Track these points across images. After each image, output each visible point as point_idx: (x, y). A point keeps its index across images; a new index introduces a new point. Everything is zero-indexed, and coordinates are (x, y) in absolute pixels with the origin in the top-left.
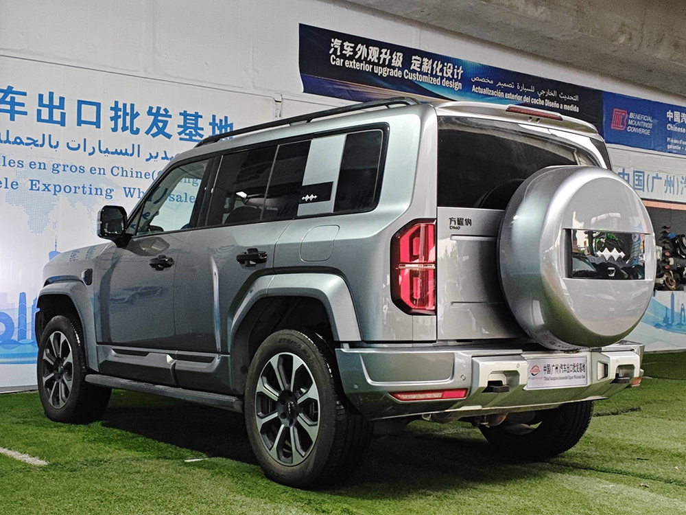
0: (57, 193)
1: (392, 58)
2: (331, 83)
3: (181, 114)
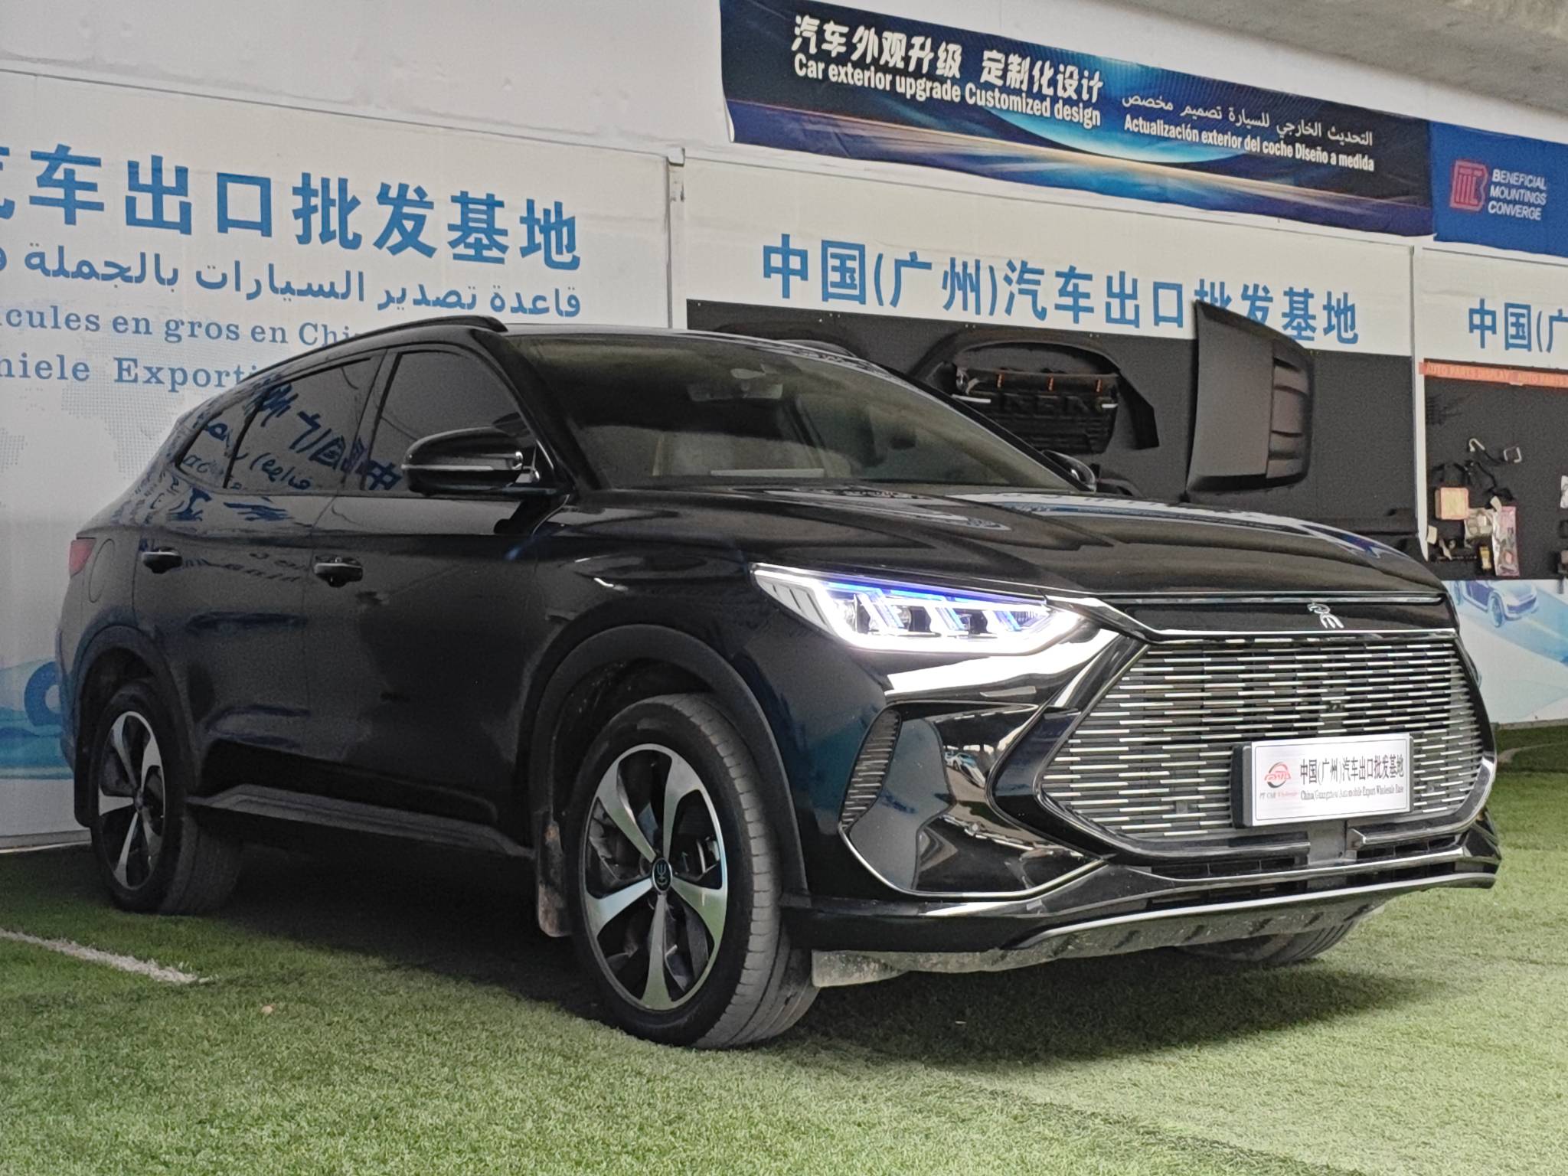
0: (177, 387)
1: (936, 59)
2: (798, 120)
3: (454, 199)
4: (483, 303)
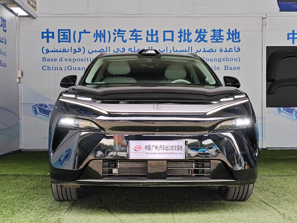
3: (212, 31)
4: (218, 51)
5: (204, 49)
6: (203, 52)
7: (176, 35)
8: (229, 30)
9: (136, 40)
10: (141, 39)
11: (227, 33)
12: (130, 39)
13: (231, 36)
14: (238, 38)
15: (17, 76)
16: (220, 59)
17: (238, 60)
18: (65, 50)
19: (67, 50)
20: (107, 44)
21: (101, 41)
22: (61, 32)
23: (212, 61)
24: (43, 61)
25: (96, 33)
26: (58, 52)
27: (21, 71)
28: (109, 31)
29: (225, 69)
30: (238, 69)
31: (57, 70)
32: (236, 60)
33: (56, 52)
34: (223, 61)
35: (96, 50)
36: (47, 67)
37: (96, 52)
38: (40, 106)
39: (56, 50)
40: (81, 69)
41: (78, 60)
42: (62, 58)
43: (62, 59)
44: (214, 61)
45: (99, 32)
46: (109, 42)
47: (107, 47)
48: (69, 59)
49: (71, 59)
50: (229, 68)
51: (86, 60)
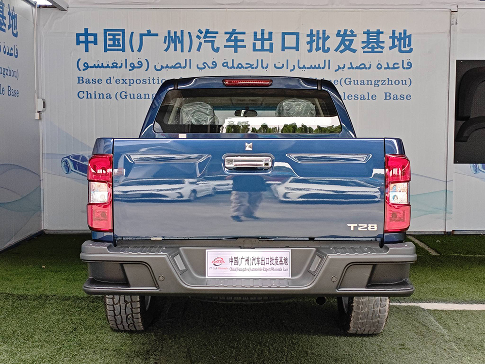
3: (364, 33)
4: (374, 67)
5: (351, 63)
6: (349, 68)
7: (304, 40)
8: (394, 32)
9: (236, 47)
10: (245, 47)
11: (390, 37)
12: (225, 46)
13: (397, 43)
14: (409, 45)
15: (35, 109)
16: (376, 82)
17: (408, 82)
18: (115, 65)
19: (119, 65)
20: (186, 55)
21: (176, 50)
22: (109, 35)
23: (363, 84)
24: (79, 83)
25: (167, 36)
26: (104, 67)
27: (43, 99)
28: (189, 33)
29: (386, 99)
30: (409, 98)
31: (103, 98)
32: (404, 83)
33: (100, 67)
34: (382, 84)
35: (167, 65)
36: (86, 93)
37: (167, 69)
38: (74, 158)
39: (100, 65)
40: (143, 96)
41: (138, 81)
42: (110, 78)
43: (110, 80)
44: (368, 84)
45: (172, 34)
46: (189, 51)
47: (186, 60)
48: (123, 80)
49: (126, 80)
50: (392, 97)
51: (151, 81)
